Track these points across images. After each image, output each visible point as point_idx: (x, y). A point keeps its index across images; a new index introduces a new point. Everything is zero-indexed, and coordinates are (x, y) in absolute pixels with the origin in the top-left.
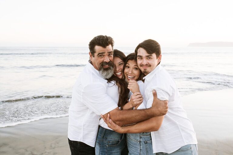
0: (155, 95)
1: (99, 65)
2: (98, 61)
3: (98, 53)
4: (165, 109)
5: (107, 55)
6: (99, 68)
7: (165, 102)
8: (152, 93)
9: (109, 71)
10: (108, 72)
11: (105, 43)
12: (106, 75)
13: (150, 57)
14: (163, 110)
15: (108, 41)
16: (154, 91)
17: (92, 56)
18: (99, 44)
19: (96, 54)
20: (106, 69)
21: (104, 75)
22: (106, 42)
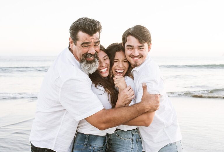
0: (145, 88)
1: (81, 56)
2: (80, 51)
3: (82, 42)
4: (157, 103)
5: (93, 45)
6: (81, 59)
7: (156, 96)
8: (142, 86)
9: (93, 64)
10: (91, 66)
11: (92, 29)
12: (89, 69)
13: (142, 47)
14: (154, 104)
15: (96, 27)
16: (144, 84)
17: (73, 44)
18: (85, 31)
19: (79, 43)
20: (90, 62)
21: (86, 69)
22: (94, 28)
